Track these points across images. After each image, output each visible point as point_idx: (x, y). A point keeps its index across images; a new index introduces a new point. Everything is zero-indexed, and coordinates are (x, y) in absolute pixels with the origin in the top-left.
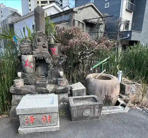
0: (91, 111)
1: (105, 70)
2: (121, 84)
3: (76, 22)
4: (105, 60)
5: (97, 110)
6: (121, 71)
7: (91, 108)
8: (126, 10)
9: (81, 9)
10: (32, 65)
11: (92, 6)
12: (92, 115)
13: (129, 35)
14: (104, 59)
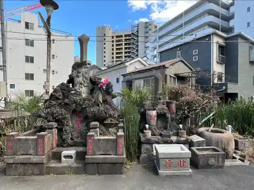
0: (215, 160)
1: (213, 125)
2: (235, 140)
3: (168, 77)
4: (212, 115)
5: (221, 159)
6: (230, 126)
7: (215, 157)
8: (217, 62)
9: (172, 65)
10: (156, 118)
11: (182, 61)
12: (216, 164)
13: (224, 88)
14: (210, 114)
